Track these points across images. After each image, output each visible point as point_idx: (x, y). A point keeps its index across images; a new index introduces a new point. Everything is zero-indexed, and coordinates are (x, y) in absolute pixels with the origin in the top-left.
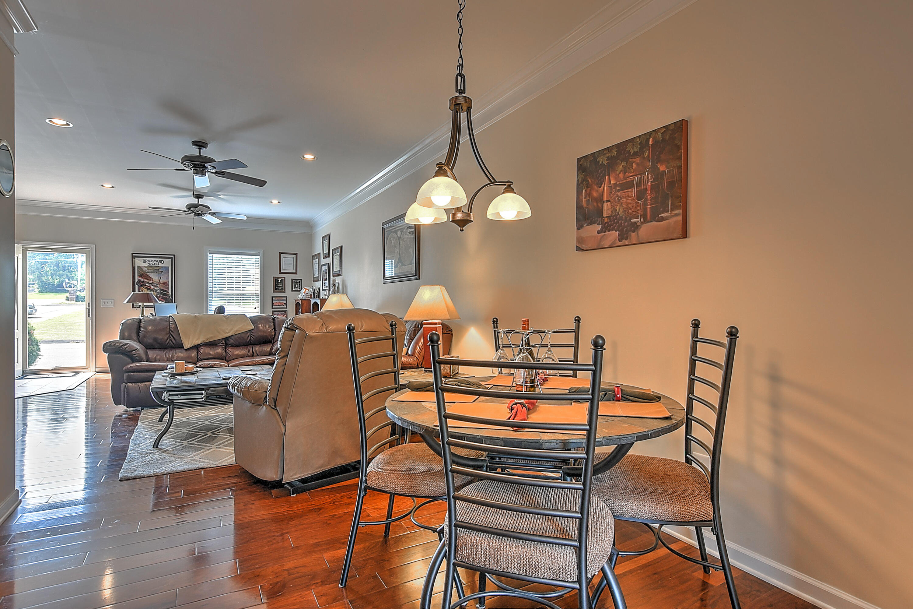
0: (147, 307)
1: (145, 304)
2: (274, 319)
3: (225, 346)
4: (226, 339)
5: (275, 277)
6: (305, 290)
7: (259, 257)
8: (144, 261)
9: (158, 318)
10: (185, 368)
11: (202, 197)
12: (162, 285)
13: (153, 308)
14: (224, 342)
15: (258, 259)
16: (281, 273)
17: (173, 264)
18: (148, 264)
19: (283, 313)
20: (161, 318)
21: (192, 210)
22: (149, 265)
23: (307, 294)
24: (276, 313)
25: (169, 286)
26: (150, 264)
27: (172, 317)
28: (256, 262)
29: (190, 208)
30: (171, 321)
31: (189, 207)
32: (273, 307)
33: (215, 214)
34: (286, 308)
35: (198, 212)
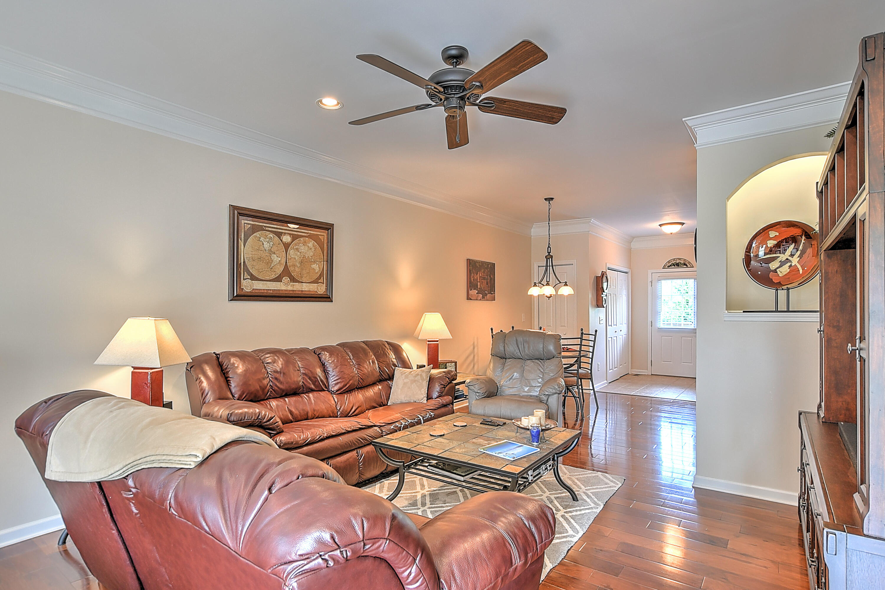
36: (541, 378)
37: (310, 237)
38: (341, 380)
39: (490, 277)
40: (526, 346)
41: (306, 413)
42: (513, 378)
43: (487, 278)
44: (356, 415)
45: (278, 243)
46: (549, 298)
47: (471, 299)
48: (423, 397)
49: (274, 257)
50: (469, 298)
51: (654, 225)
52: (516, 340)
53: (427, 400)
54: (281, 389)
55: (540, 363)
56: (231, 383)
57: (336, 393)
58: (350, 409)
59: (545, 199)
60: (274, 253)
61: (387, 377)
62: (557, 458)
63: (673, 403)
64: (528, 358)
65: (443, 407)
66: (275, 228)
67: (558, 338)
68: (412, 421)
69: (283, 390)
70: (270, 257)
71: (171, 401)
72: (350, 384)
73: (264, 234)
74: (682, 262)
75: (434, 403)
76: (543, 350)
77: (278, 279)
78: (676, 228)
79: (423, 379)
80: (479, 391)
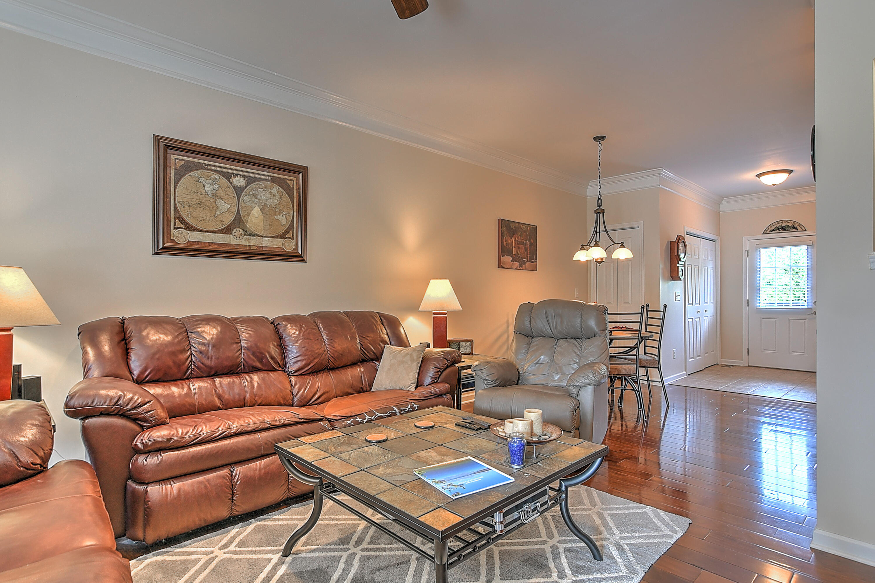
36: (577, 363)
37: (274, 180)
38: (303, 358)
39: (530, 241)
40: (559, 321)
41: (242, 398)
42: (540, 362)
43: (526, 243)
44: (320, 403)
45: (225, 186)
46: (600, 263)
47: (504, 268)
48: (410, 382)
49: (221, 203)
50: (500, 266)
51: (750, 176)
52: (546, 313)
53: (416, 388)
54: (207, 366)
55: (576, 343)
56: (131, 356)
57: (295, 374)
58: (312, 395)
59: (595, 139)
60: (221, 198)
61: (373, 357)
62: (566, 487)
63: (778, 403)
64: (561, 337)
65: (435, 397)
66: (221, 167)
67: (602, 311)
68: (382, 415)
69: (211, 368)
70: (214, 203)
71: (40, 376)
72: (315, 363)
73: (206, 174)
74: (790, 225)
75: (423, 391)
76: (581, 327)
77: (227, 230)
78: (781, 178)
79: (413, 360)
80: (487, 378)
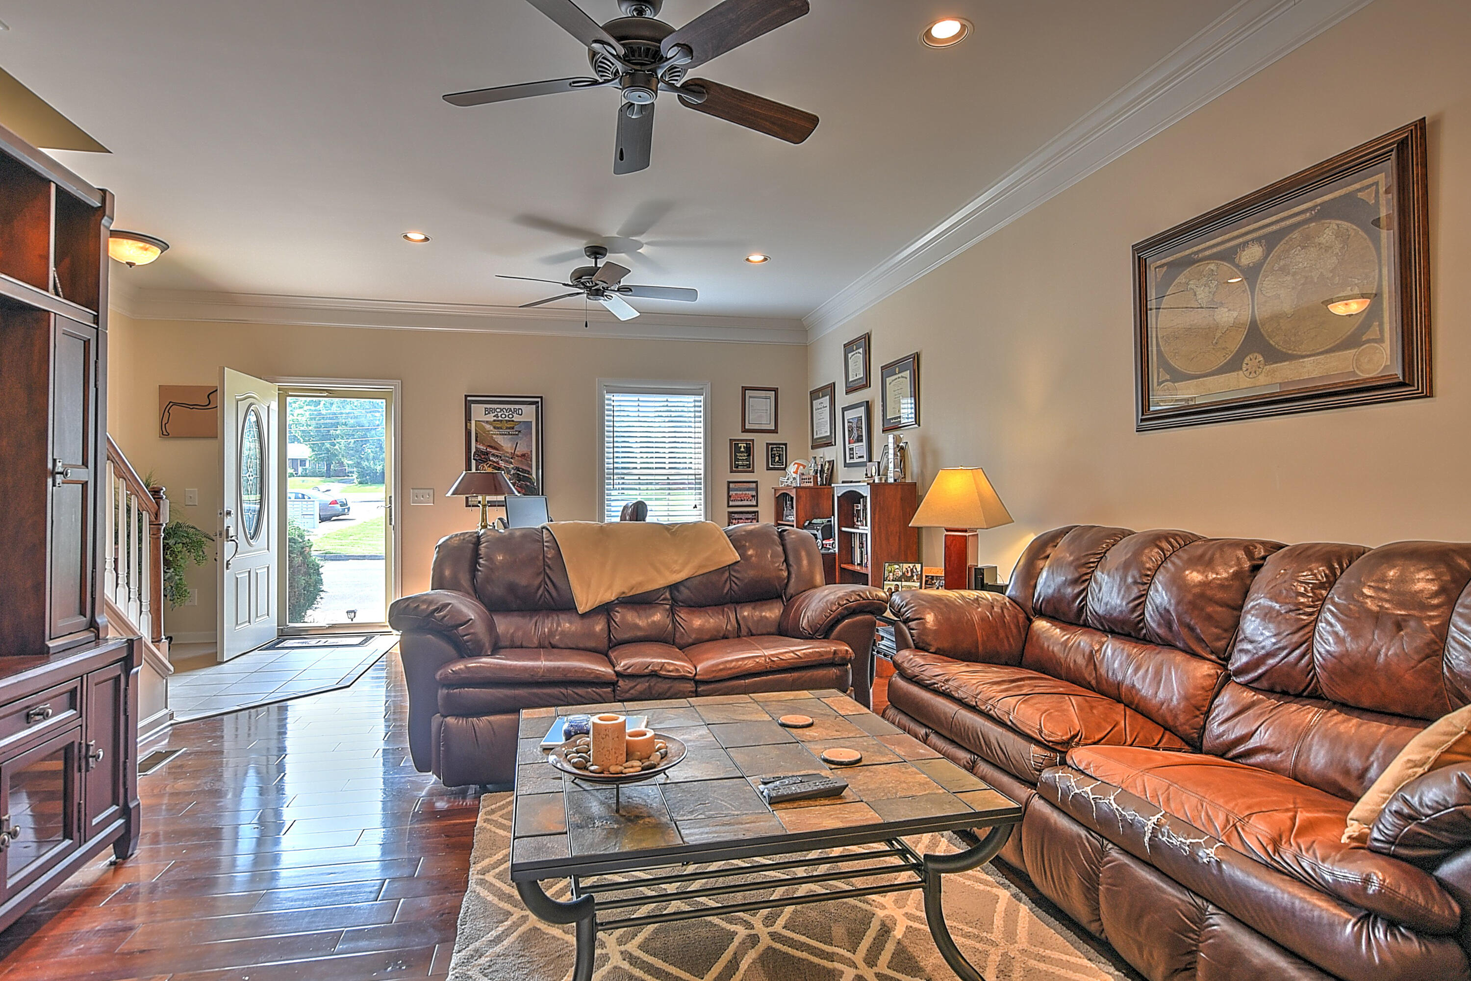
0: (492, 504)
1: (488, 498)
2: (781, 534)
3: (672, 606)
4: (674, 587)
5: (735, 440)
6: (796, 465)
7: (701, 398)
8: (488, 411)
9: (518, 533)
10: (628, 742)
11: (604, 252)
12: (520, 458)
13: (503, 506)
14: (668, 595)
15: (701, 401)
16: (745, 431)
17: (540, 416)
18: (494, 416)
19: (750, 516)
20: (524, 531)
21: (583, 283)
22: (495, 418)
23: (803, 474)
24: (736, 516)
25: (531, 461)
26: (497, 416)
27: (547, 529)
28: (697, 409)
29: (581, 278)
30: (546, 542)
31: (578, 275)
32: (731, 503)
33: (631, 290)
34: (757, 506)
35: (597, 284)
37: (1325, 213)
45: (1229, 276)
66: (1218, 245)
73: (1196, 271)
77: (1233, 365)
